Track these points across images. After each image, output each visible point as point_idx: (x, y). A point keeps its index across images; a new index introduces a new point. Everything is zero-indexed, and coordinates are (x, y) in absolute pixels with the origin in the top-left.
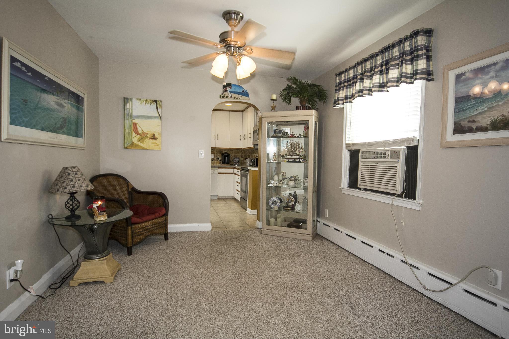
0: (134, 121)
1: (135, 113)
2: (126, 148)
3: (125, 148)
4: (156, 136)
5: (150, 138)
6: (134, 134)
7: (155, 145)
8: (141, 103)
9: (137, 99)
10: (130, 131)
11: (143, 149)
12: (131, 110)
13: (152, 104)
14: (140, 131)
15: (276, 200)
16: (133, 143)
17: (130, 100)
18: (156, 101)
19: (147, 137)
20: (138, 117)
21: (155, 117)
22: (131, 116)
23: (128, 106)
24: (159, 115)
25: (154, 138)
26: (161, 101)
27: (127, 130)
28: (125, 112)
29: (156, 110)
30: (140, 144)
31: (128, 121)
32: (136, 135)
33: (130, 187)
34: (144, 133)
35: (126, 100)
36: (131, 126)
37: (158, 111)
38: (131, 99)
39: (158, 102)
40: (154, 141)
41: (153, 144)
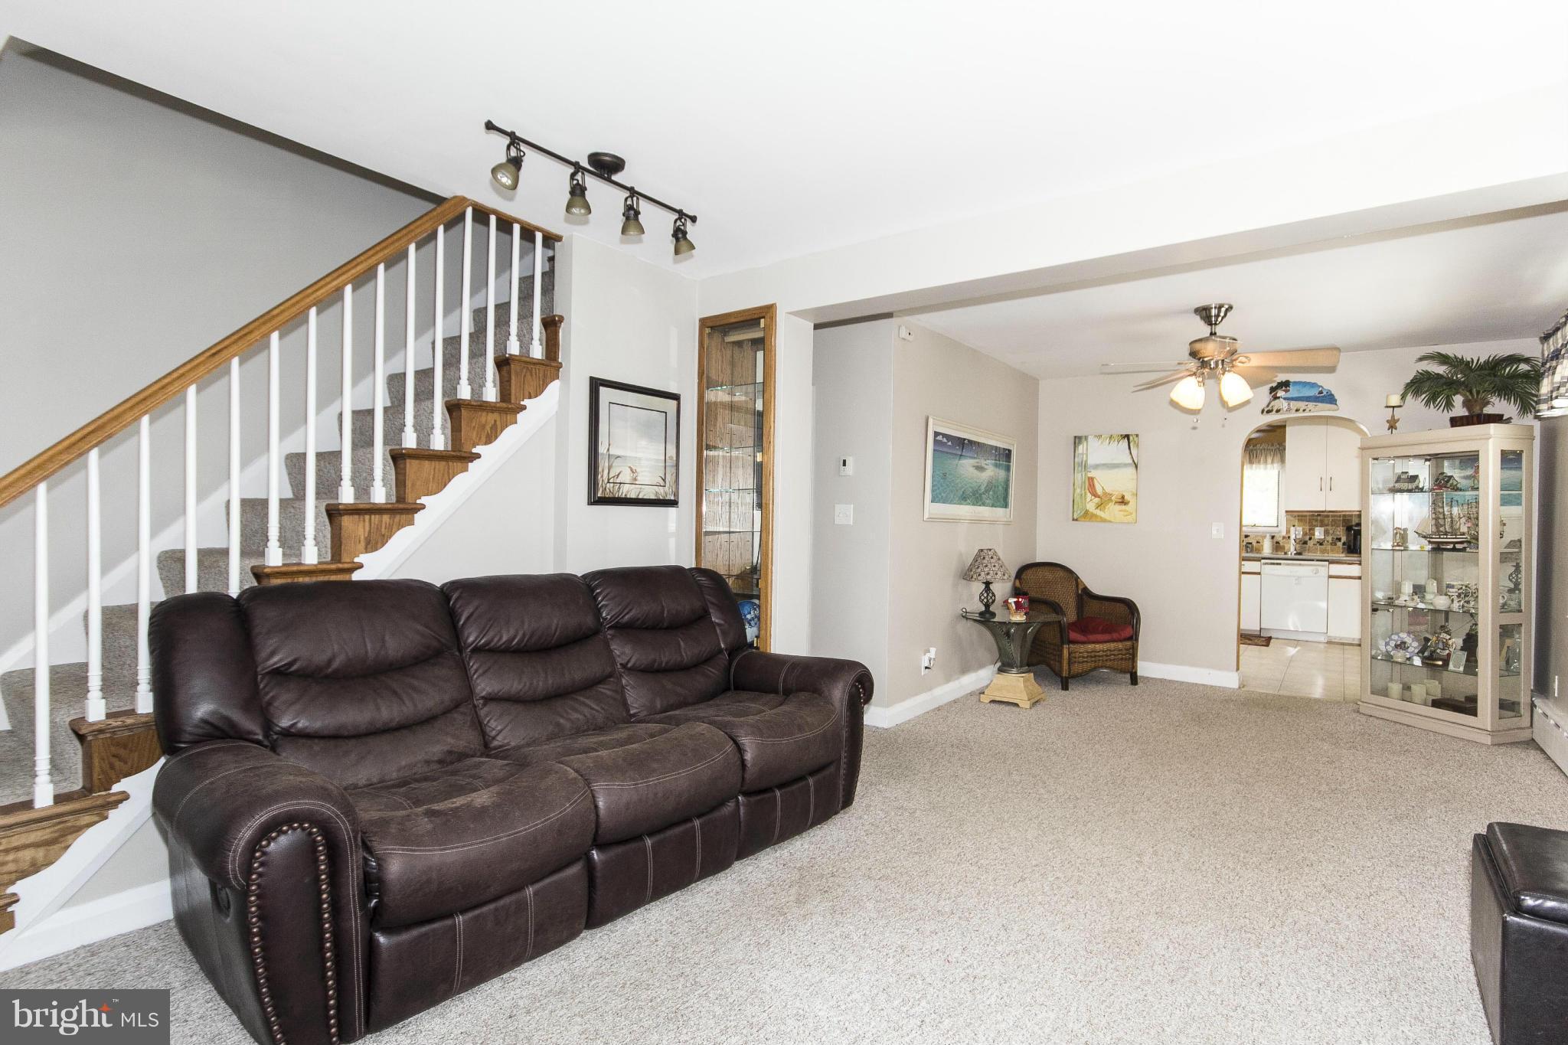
0: (1090, 475)
1: (1091, 462)
2: (1076, 520)
3: (1073, 520)
4: (1127, 497)
5: (1116, 502)
6: (1089, 496)
7: (1126, 513)
8: (1102, 443)
9: (1096, 436)
10: (1083, 492)
11: (1104, 520)
12: (1085, 456)
13: (1121, 443)
14: (1099, 491)
15: (1408, 640)
16: (1087, 512)
17: (1084, 439)
18: (1127, 436)
19: (1110, 500)
20: (1096, 467)
21: (1126, 465)
22: (1085, 466)
23: (1081, 449)
24: (1133, 461)
25: (1123, 501)
26: (1137, 436)
27: (1078, 491)
28: (1076, 460)
29: (1128, 451)
30: (1098, 512)
31: (1080, 474)
32: (1093, 497)
33: (1081, 587)
34: (1105, 494)
35: (1078, 440)
36: (1085, 482)
37: (1131, 453)
38: (1086, 438)
39: (1131, 438)
40: (1123, 507)
41: (1122, 513)
